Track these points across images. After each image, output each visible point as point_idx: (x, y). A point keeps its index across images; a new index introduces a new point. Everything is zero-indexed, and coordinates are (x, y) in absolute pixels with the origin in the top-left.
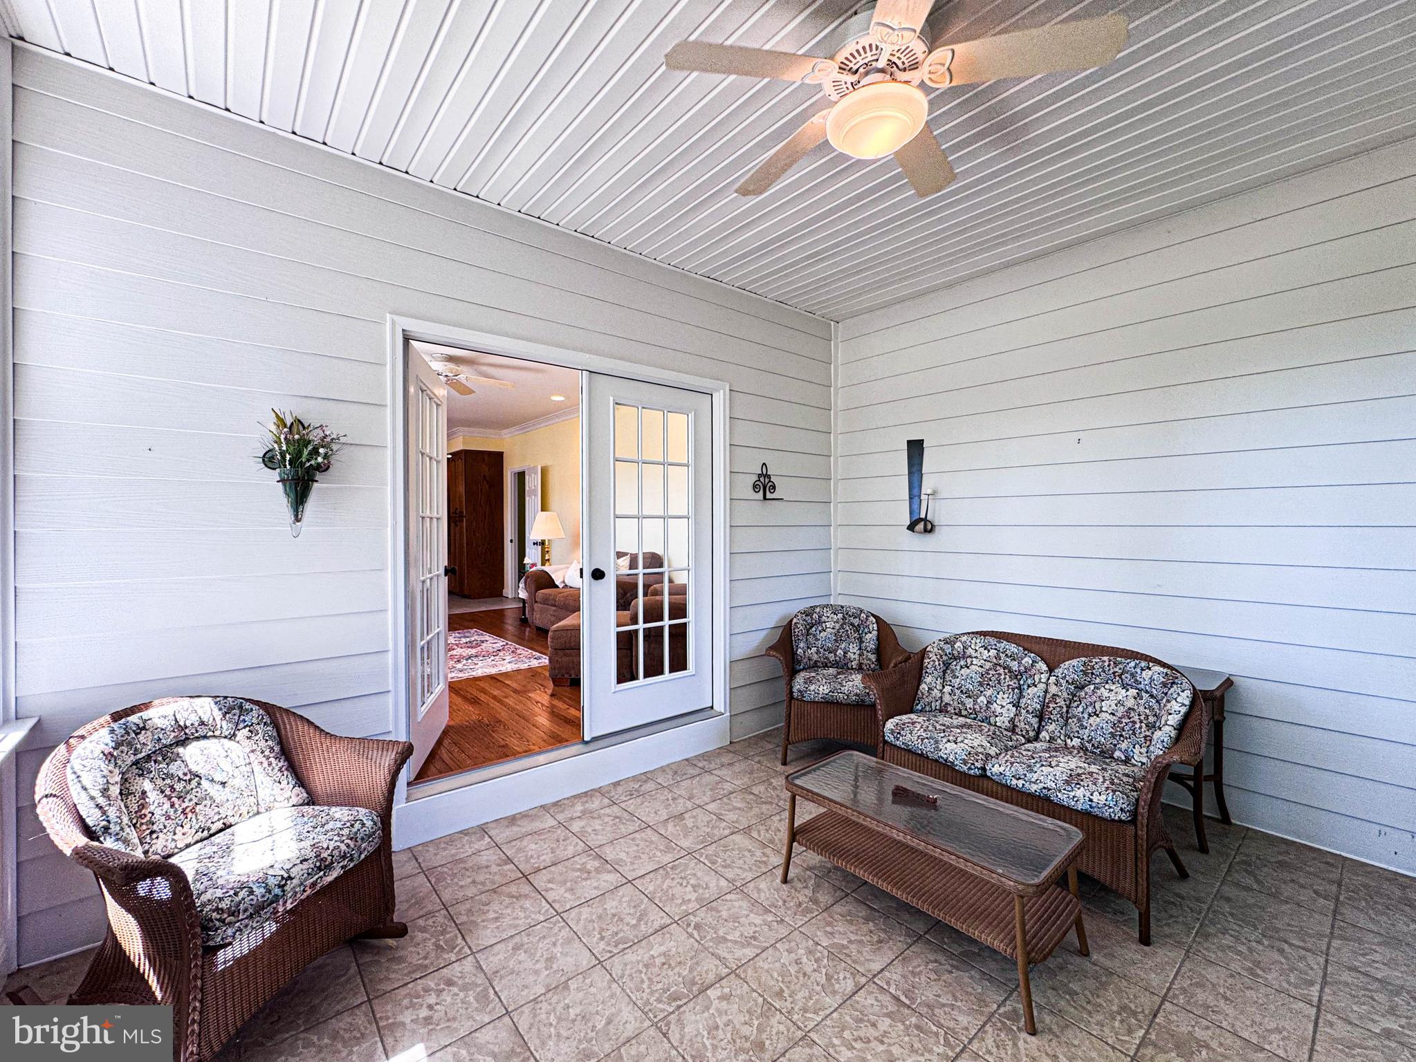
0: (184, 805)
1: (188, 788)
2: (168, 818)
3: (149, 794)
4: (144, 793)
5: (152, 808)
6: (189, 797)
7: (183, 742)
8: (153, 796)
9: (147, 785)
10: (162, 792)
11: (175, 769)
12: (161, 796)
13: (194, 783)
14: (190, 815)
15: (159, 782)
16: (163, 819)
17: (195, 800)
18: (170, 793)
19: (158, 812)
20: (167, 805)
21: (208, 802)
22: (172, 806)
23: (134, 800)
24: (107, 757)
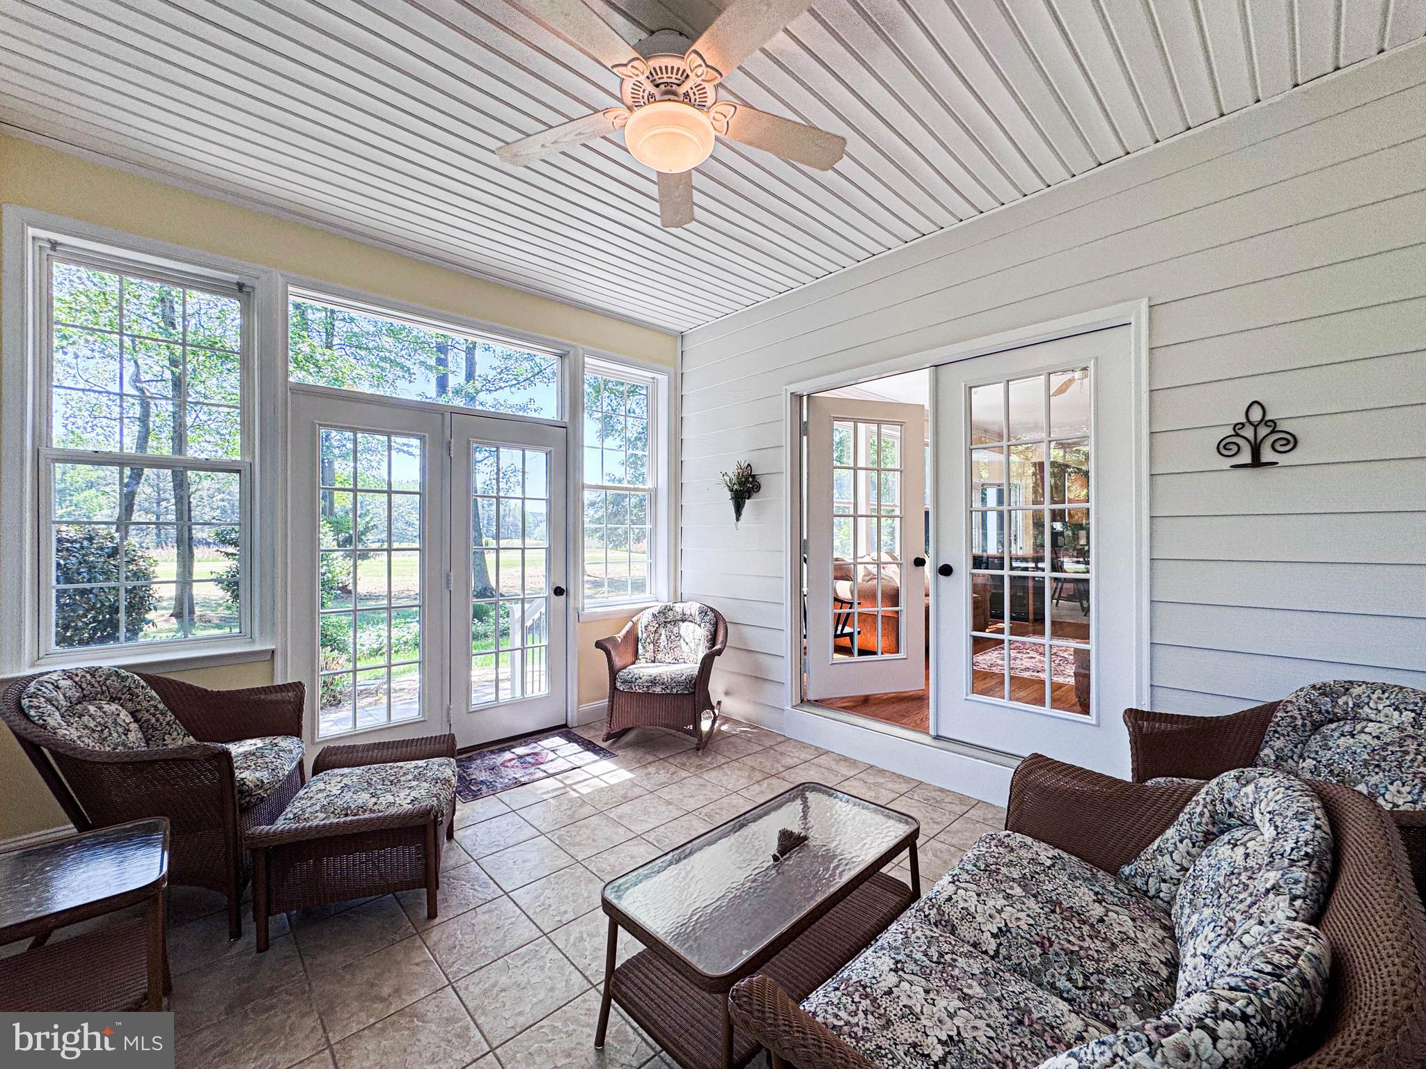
1: (675, 639)
5: (661, 641)
6: (673, 644)
7: (683, 621)
8: (663, 637)
9: (663, 632)
10: (666, 637)
11: (675, 630)
13: (678, 639)
15: (667, 632)
16: (663, 647)
18: (669, 638)
19: (662, 644)
22: (668, 644)
23: (657, 635)
24: (654, 615)
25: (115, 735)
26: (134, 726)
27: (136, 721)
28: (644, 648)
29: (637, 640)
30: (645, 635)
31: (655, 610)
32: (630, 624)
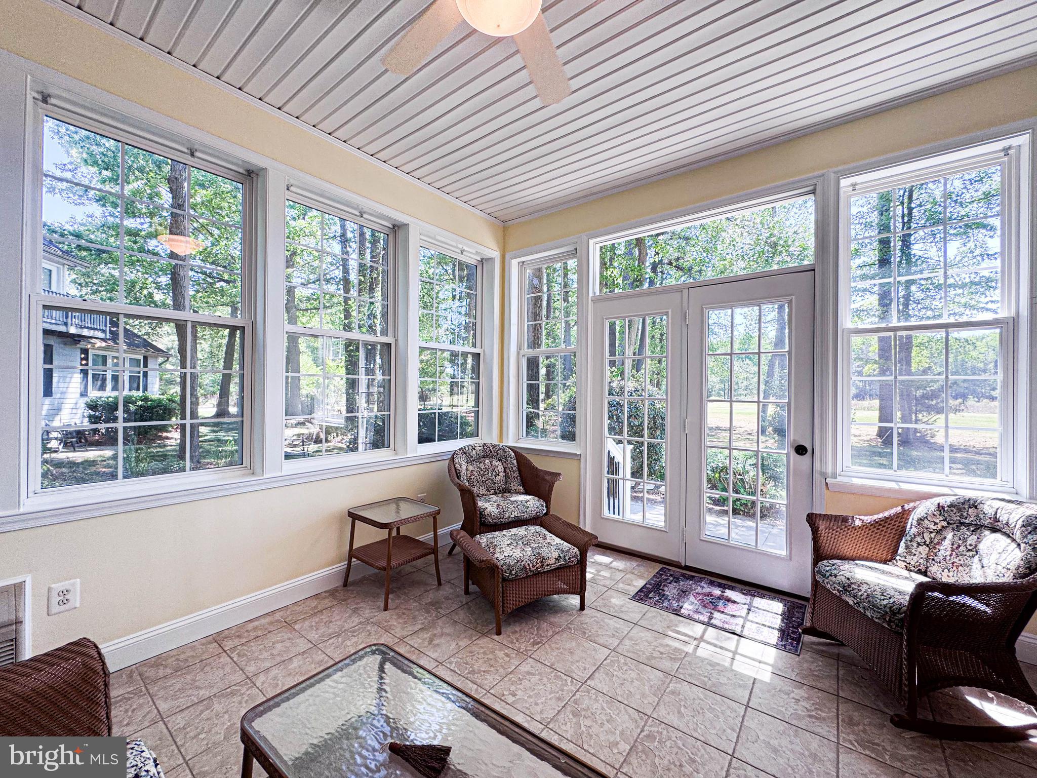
0: (956, 560)
1: (965, 553)
2: (945, 559)
3: (946, 540)
4: (945, 538)
5: (942, 548)
6: (960, 557)
7: (991, 530)
8: (947, 543)
9: (950, 536)
10: (953, 545)
11: (972, 540)
12: (950, 546)
13: (971, 553)
14: (955, 568)
15: (956, 538)
16: (942, 558)
17: (962, 562)
18: (955, 548)
19: (942, 552)
20: (948, 553)
21: (967, 570)
22: (951, 555)
23: (939, 537)
24: (940, 508)
25: (490, 475)
26: (502, 474)
27: (505, 472)
28: (907, 547)
29: (902, 533)
30: (914, 531)
31: (945, 501)
32: (899, 509)
